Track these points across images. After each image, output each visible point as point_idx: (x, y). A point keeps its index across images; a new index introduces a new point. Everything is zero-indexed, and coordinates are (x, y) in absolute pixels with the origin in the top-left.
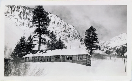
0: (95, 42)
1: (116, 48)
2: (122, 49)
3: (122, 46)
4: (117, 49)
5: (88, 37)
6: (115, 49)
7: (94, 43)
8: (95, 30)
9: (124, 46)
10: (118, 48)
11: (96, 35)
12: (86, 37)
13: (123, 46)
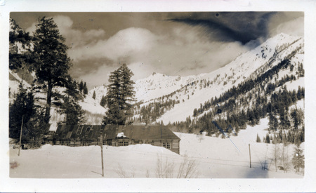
0: (130, 98)
1: (141, 106)
2: (153, 108)
3: (153, 101)
4: (143, 108)
5: (114, 88)
6: (139, 107)
7: (127, 102)
8: (131, 73)
9: (158, 101)
10: (146, 105)
11: (134, 85)
12: (110, 86)
13: (156, 101)
